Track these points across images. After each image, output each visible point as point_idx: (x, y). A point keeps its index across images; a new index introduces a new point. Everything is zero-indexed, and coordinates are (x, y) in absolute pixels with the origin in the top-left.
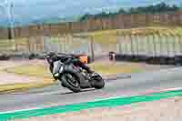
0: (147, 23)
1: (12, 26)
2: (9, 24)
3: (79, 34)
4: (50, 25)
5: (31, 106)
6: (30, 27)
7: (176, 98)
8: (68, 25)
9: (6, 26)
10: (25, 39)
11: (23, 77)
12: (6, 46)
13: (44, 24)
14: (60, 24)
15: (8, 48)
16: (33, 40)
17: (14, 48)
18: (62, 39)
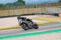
1: (36, 4)
2: (35, 3)
3: (58, 7)
4: (48, 3)
5: (42, 30)
6: (42, 4)
8: (54, 3)
9: (34, 4)
10: (40, 8)
11: (39, 21)
12: (34, 10)
13: (47, 3)
14: (52, 3)
15: (34, 11)
16: (43, 8)
17: (37, 11)
18: (52, 8)
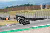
0: (24, 9)
7: (32, 29)
